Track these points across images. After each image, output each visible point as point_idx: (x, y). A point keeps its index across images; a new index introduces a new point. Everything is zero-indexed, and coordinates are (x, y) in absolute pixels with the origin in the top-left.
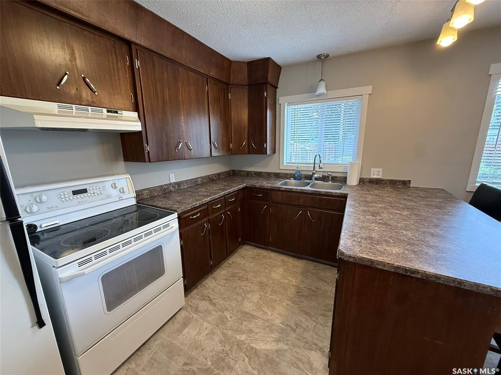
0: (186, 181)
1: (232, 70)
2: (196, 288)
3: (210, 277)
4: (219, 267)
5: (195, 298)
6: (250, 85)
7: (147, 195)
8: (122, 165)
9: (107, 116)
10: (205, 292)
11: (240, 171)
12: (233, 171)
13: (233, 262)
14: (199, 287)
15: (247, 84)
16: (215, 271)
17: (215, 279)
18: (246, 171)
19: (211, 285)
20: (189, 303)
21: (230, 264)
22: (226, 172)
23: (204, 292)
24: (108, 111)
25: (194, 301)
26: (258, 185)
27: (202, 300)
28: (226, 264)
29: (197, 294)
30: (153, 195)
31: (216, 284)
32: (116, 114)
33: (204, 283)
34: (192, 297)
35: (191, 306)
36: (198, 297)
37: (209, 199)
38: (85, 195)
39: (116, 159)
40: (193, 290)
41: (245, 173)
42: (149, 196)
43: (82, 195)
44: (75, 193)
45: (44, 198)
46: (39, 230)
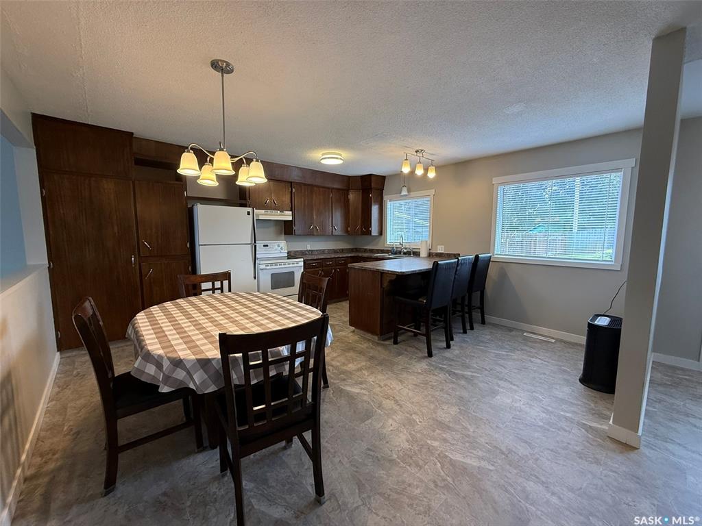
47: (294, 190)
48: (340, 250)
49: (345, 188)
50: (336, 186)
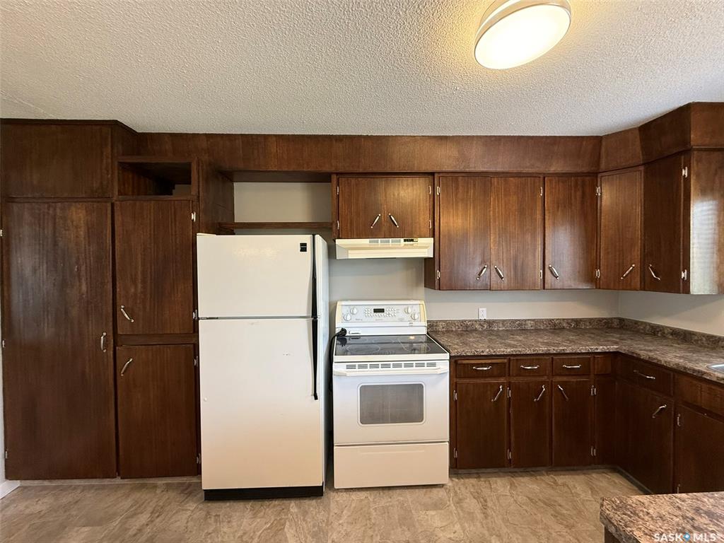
0: (504, 321)
1: (603, 150)
2: (476, 478)
3: (507, 478)
4: (532, 475)
5: (466, 488)
6: (648, 163)
7: (443, 328)
8: (422, 290)
9: (405, 245)
10: (486, 492)
11: (636, 322)
12: (621, 320)
13: (564, 485)
14: (482, 479)
15: (642, 162)
16: (521, 476)
17: (512, 484)
18: (649, 324)
19: (501, 490)
20: (457, 489)
21: (555, 482)
22: (600, 320)
23: (483, 490)
24: (405, 241)
25: (463, 489)
26: (644, 354)
27: (474, 498)
28: (548, 479)
29: (473, 486)
30: (450, 329)
31: (509, 494)
32: (412, 243)
33: (493, 480)
34: (464, 484)
35: (456, 492)
36: (472, 490)
37: (509, 350)
38: (382, 314)
39: (417, 285)
40: (471, 478)
41: (648, 327)
42: (444, 329)
43: (380, 314)
44: (376, 311)
45: (355, 311)
46: (347, 334)
47: (438, 190)
48: (569, 321)
49: (585, 170)
50: (556, 167)
